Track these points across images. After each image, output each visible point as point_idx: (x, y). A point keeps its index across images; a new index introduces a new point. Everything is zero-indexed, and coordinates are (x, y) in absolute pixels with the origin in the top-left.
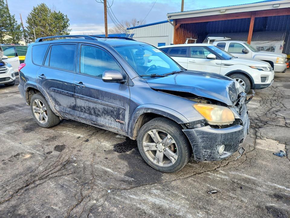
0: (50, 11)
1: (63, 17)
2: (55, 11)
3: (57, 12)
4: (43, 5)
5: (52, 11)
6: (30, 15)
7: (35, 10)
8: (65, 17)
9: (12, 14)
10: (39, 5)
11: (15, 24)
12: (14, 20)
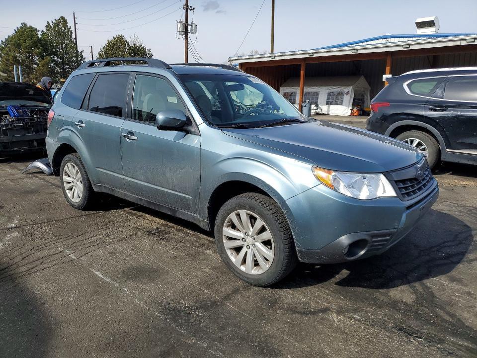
0: (128, 44)
1: (146, 52)
2: (135, 45)
3: (138, 45)
4: (120, 38)
5: (131, 45)
6: (103, 50)
7: (109, 43)
8: (148, 52)
9: (79, 50)
10: (115, 37)
11: (82, 62)
12: (82, 57)
